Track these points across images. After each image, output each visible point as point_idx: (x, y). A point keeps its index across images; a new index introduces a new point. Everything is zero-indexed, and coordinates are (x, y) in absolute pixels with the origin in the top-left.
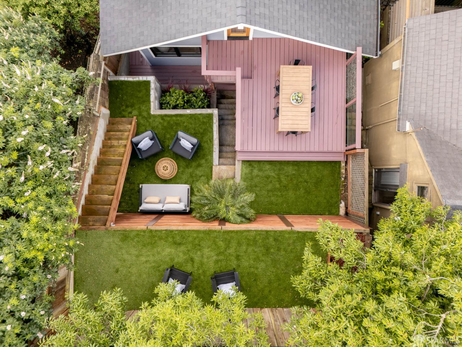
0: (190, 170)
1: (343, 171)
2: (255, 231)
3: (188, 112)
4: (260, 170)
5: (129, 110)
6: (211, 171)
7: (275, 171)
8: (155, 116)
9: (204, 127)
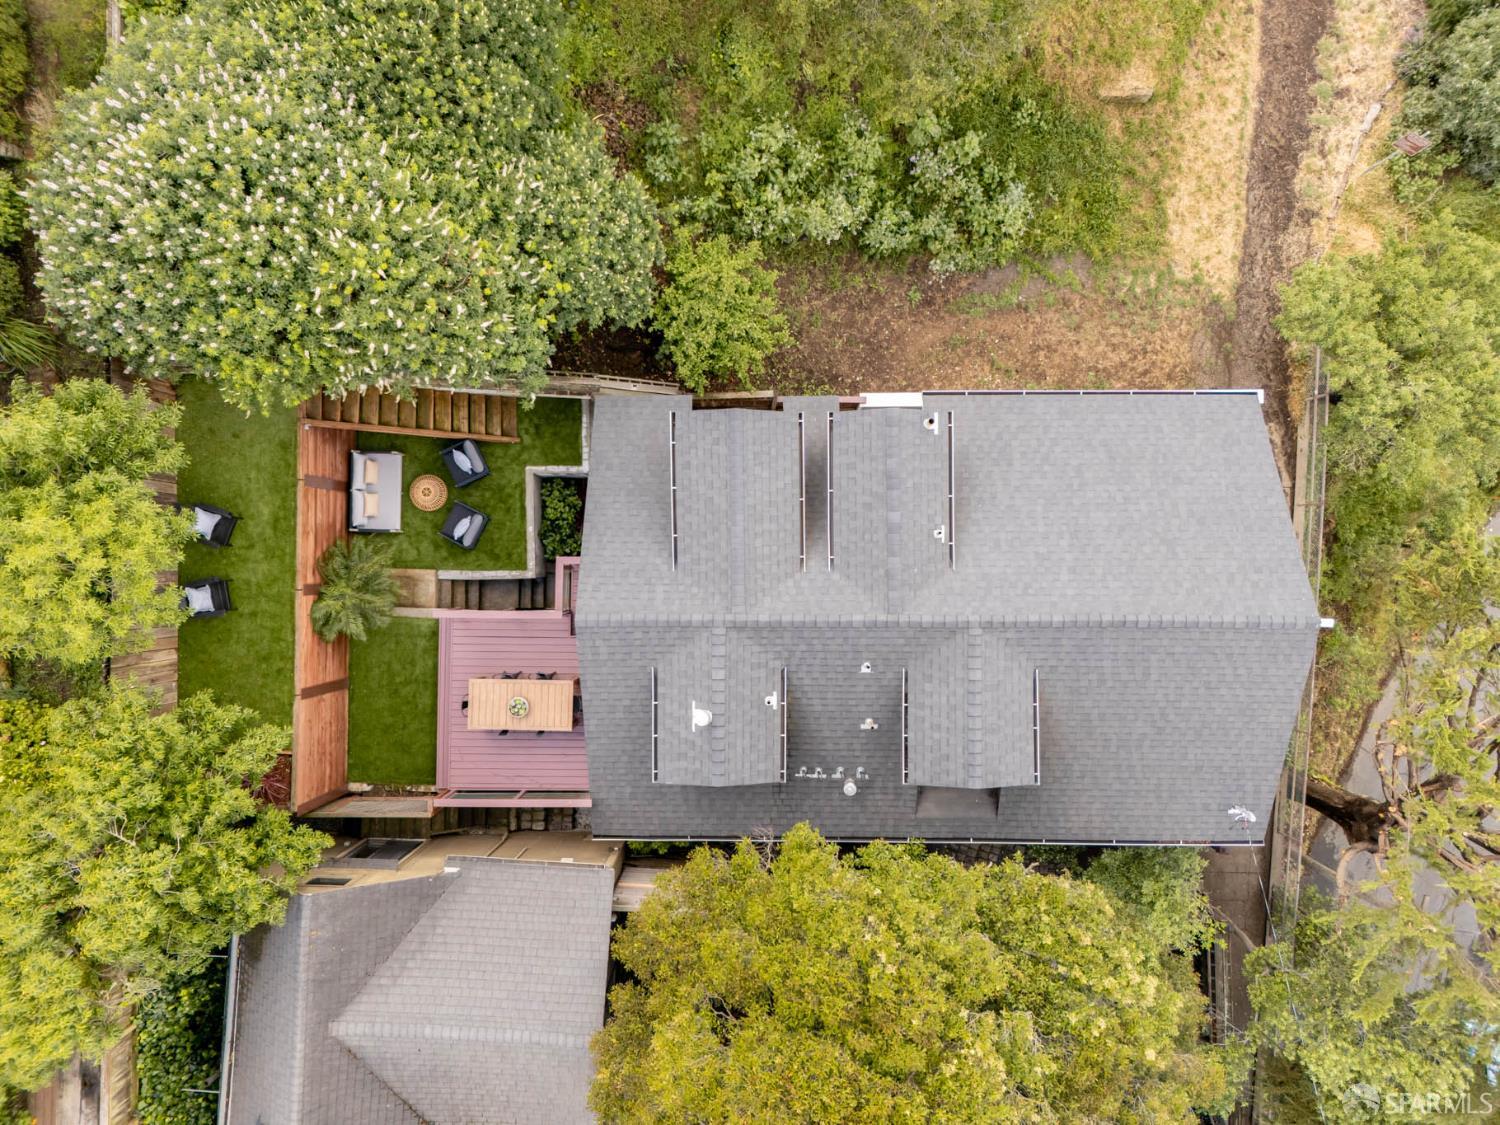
0: (429, 531)
1: (422, 789)
2: (294, 642)
3: (531, 529)
4: (425, 651)
5: (532, 430)
6: (427, 568)
7: (424, 674)
8: (522, 472)
9: (503, 555)
